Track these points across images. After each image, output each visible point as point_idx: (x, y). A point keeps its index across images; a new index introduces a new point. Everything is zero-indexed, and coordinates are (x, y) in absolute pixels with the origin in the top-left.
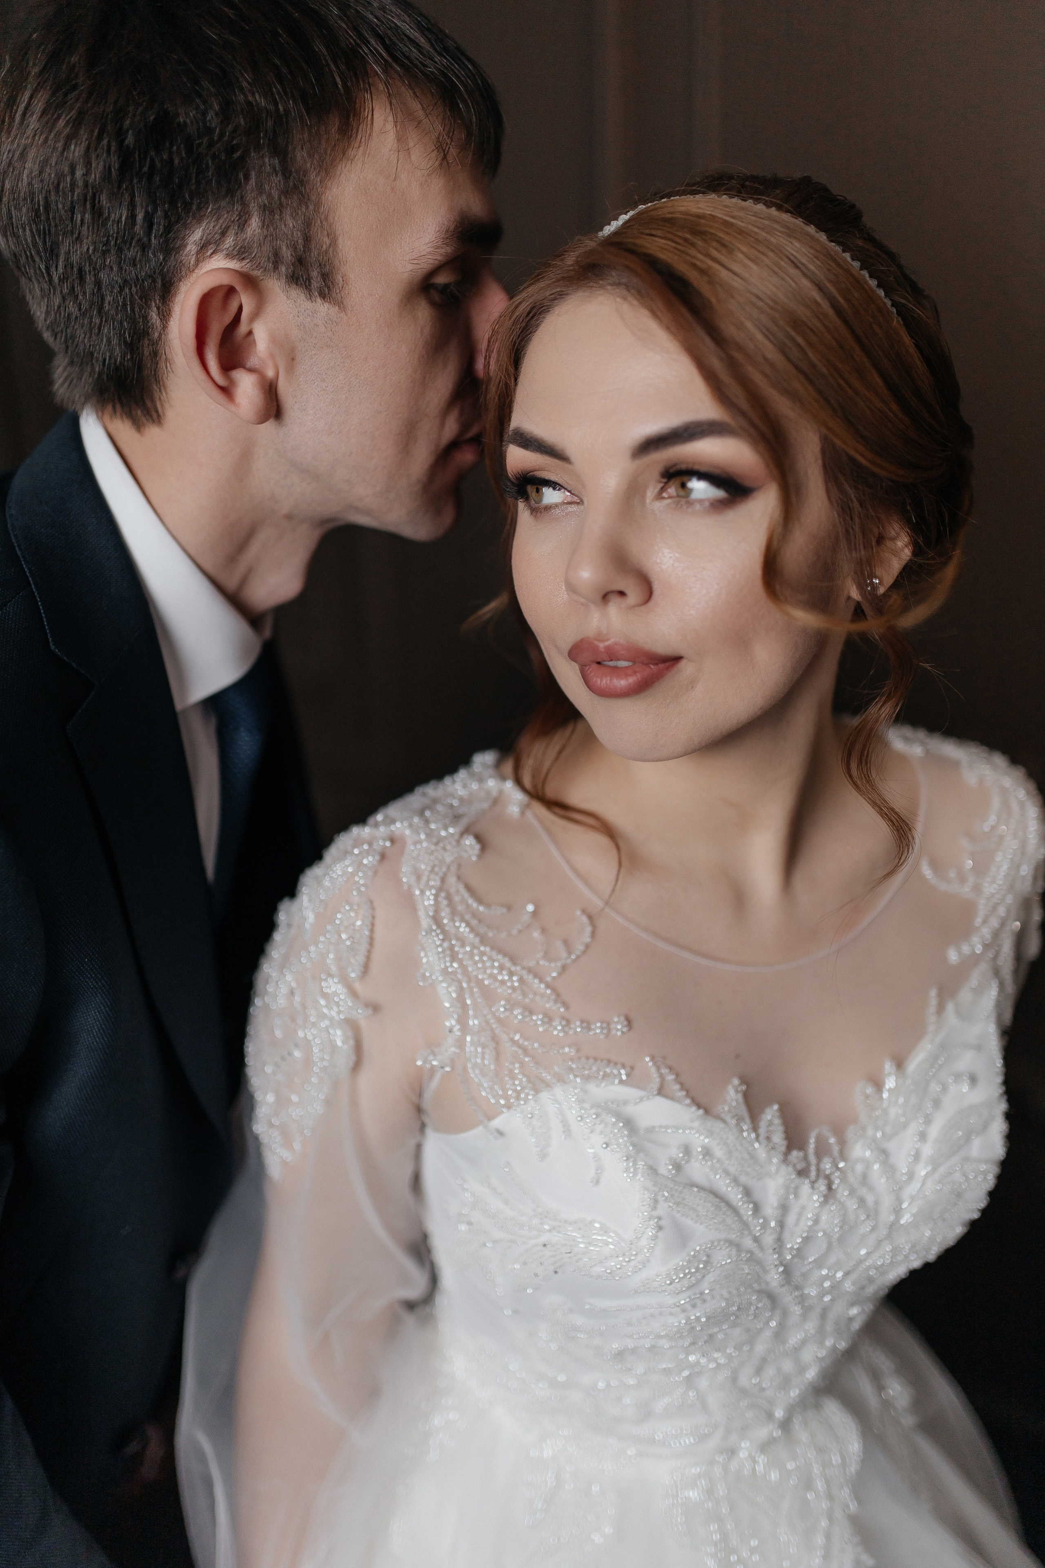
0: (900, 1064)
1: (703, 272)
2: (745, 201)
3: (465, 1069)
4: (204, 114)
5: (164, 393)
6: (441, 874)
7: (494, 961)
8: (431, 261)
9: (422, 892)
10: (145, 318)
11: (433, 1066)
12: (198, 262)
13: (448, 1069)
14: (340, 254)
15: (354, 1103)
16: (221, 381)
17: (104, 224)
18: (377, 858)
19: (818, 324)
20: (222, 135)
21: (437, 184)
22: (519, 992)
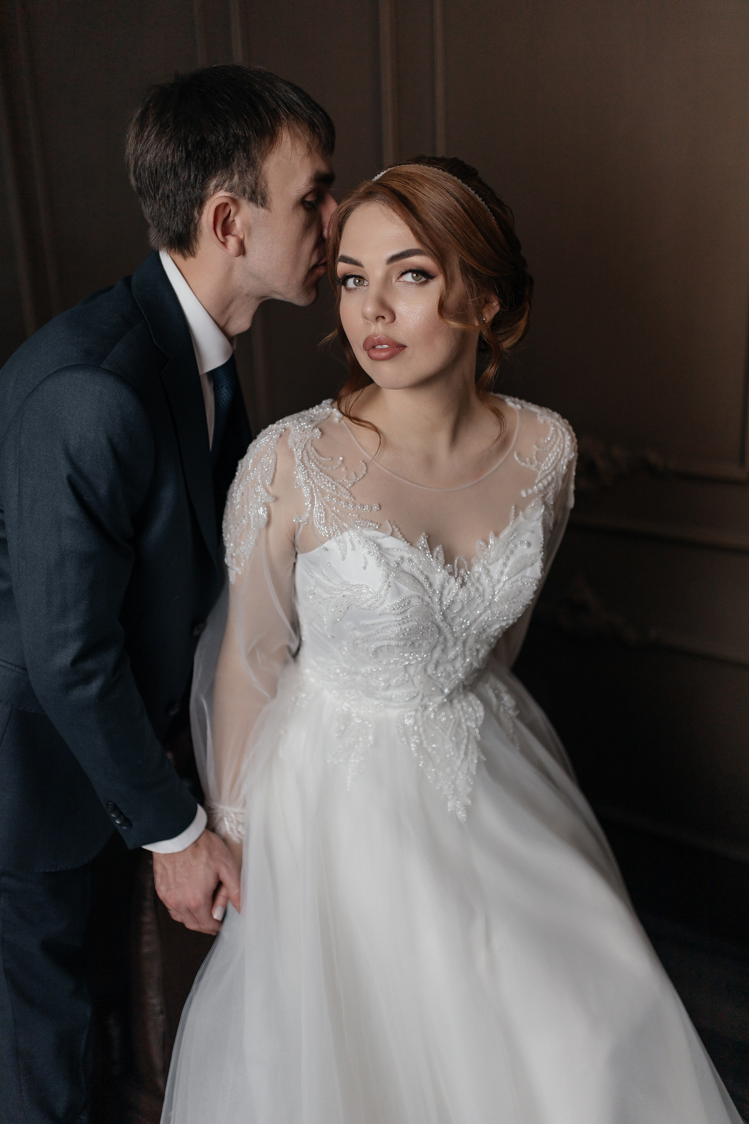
0: (497, 535)
1: (413, 194)
2: (429, 167)
3: (313, 523)
4: (218, 138)
5: (198, 244)
6: (304, 443)
7: (325, 479)
8: (305, 191)
9: (297, 450)
10: (192, 214)
11: (299, 523)
12: (214, 193)
13: (306, 523)
14: (269, 190)
15: (267, 542)
16: (222, 240)
17: (178, 179)
18: (279, 435)
19: (457, 214)
20: (225, 145)
21: (307, 161)
22: (335, 491)
